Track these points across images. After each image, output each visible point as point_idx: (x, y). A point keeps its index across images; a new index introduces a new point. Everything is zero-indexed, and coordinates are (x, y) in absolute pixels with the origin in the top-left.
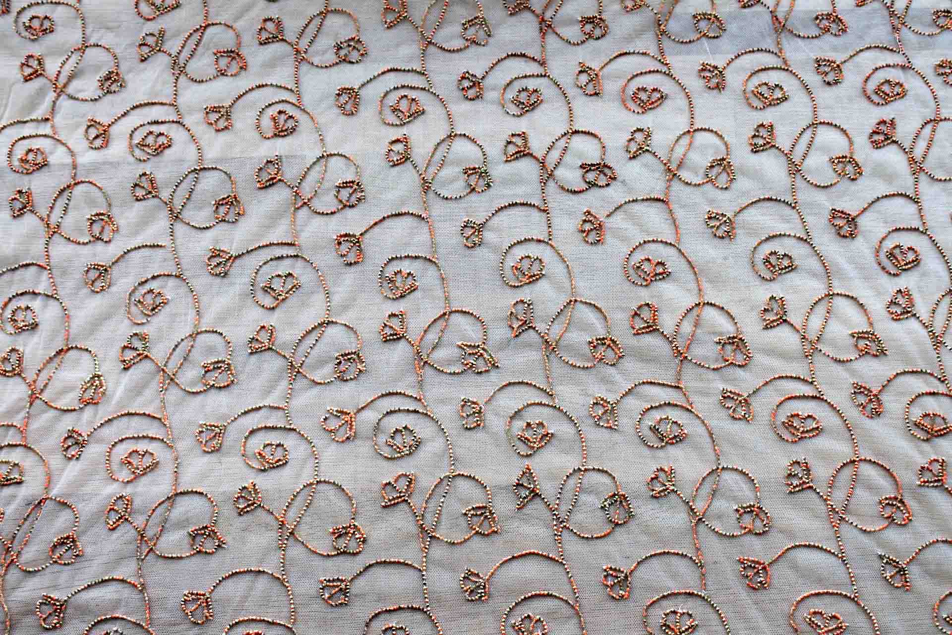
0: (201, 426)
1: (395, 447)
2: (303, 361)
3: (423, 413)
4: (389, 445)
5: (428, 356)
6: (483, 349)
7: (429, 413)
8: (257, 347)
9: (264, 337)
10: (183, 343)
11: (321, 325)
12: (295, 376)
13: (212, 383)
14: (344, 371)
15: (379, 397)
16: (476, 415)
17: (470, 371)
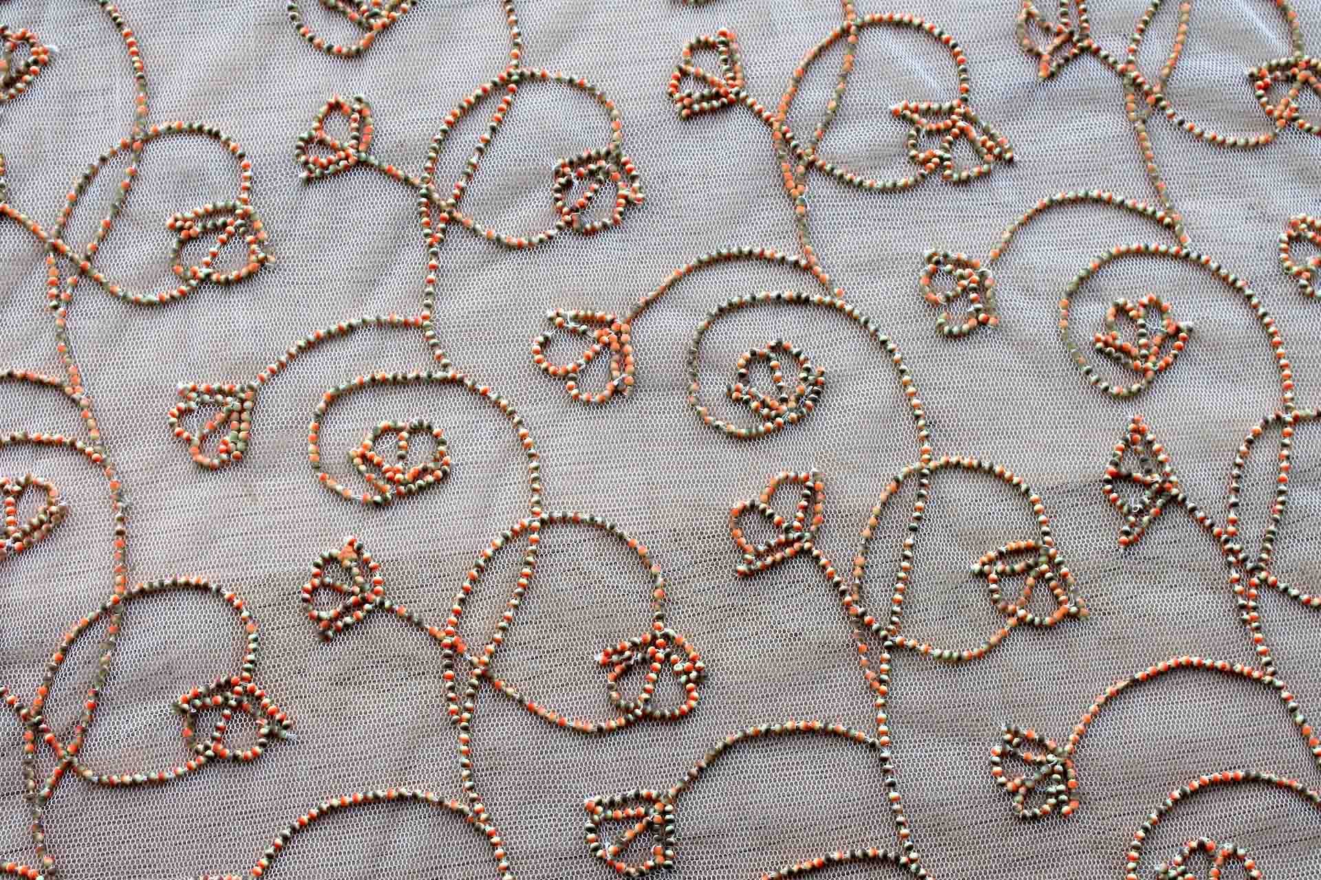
0: (184, 396)
1: (754, 404)
2: (462, 190)
3: (820, 304)
4: (738, 400)
5: (815, 145)
6: (965, 117)
7: (839, 303)
8: (324, 161)
9: (340, 133)
10: (104, 171)
11: (501, 86)
12: (443, 231)
13: (203, 272)
14: (583, 206)
15: (689, 271)
16: (973, 296)
17: (937, 180)
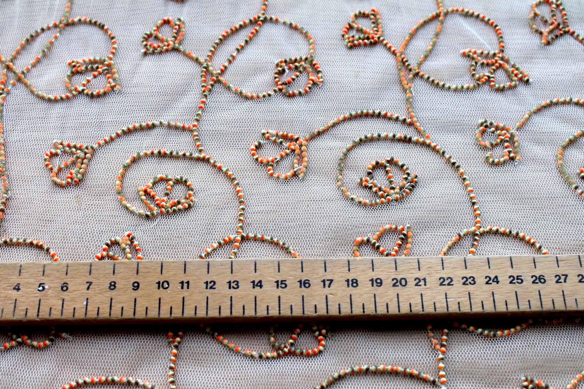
0: (55, 146)
1: (374, 189)
2: (226, 67)
3: (417, 143)
4: (366, 187)
5: (420, 65)
6: (502, 59)
7: (428, 141)
8: (156, 45)
9: (167, 34)
10: (43, 35)
11: (254, 22)
12: (212, 85)
13: (80, 88)
14: (289, 83)
15: (345, 120)
16: (506, 144)
17: (486, 87)
